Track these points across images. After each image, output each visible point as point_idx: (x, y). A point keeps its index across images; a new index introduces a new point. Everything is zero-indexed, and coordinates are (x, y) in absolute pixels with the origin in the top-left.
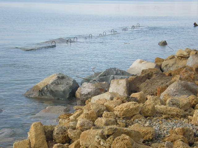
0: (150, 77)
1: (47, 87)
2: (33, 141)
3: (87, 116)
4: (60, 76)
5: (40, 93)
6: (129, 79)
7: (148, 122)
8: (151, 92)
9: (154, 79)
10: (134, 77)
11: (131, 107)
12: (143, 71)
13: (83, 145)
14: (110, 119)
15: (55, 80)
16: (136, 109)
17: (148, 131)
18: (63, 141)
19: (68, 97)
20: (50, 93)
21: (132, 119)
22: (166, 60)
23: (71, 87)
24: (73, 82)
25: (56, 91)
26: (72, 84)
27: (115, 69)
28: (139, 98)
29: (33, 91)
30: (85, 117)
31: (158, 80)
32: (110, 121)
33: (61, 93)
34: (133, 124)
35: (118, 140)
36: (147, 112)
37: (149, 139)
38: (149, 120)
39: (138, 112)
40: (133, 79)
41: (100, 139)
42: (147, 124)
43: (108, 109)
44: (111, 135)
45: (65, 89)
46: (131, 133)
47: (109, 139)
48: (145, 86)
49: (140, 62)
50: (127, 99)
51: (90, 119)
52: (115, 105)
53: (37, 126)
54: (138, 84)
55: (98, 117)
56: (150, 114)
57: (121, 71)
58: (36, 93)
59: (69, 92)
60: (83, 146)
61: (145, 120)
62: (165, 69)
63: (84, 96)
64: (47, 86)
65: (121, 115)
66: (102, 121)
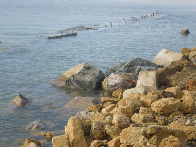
0: (180, 69)
1: (74, 77)
2: (72, 137)
3: (123, 111)
4: (87, 66)
5: (67, 83)
6: (158, 71)
7: (188, 120)
8: (182, 85)
9: (185, 71)
10: (164, 69)
11: (170, 103)
12: (173, 62)
13: (123, 143)
14: (148, 115)
15: (82, 70)
16: (175, 106)
17: (191, 131)
18: (101, 137)
19: (94, 87)
20: (77, 83)
21: (171, 116)
22: (193, 51)
23: (97, 78)
24: (99, 72)
25: (83, 81)
26: (99, 74)
27: (141, 59)
28: (176, 93)
29: (60, 80)
30: (121, 112)
31: (189, 73)
32: (148, 117)
33: (88, 83)
34: (172, 121)
35: (166, 142)
36: (187, 109)
37: (192, 138)
38: (189, 118)
39: (177, 109)
40: (162, 71)
41: (146, 140)
42: (188, 122)
43: (144, 105)
44: (154, 134)
45: (91, 79)
46: (175, 133)
47: (152, 138)
48: (175, 78)
49: (166, 52)
50: (163, 94)
51: (127, 115)
52: (151, 100)
53: (75, 121)
54: (168, 76)
55: (135, 112)
56: (190, 111)
57: (146, 61)
58: (62, 82)
59: (96, 83)
60: (123, 145)
61: (185, 118)
62: (192, 59)
63: (111, 87)
64: (73, 75)
65: (159, 111)
66: (140, 117)
